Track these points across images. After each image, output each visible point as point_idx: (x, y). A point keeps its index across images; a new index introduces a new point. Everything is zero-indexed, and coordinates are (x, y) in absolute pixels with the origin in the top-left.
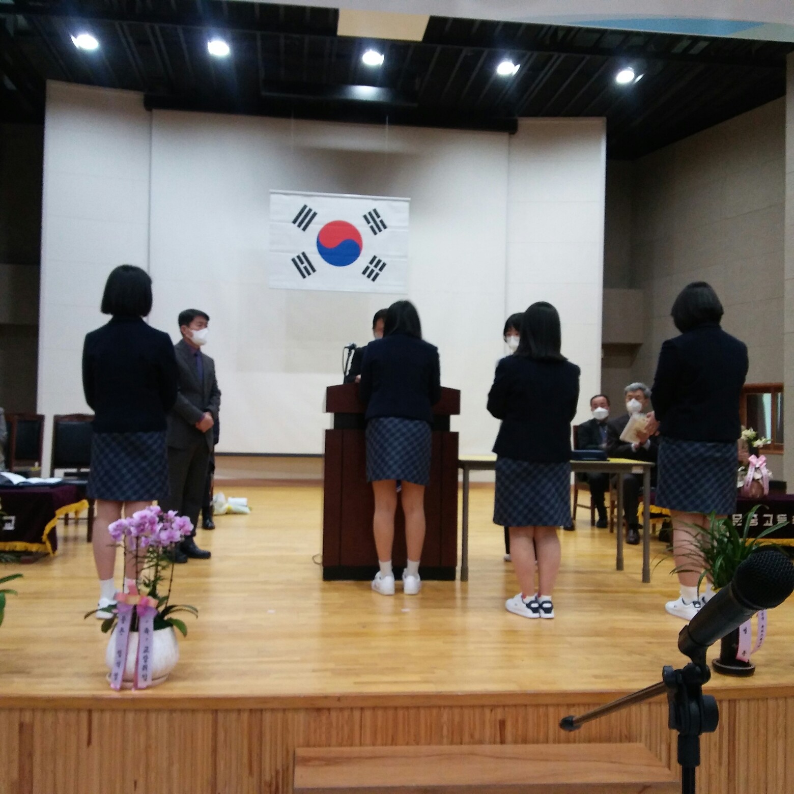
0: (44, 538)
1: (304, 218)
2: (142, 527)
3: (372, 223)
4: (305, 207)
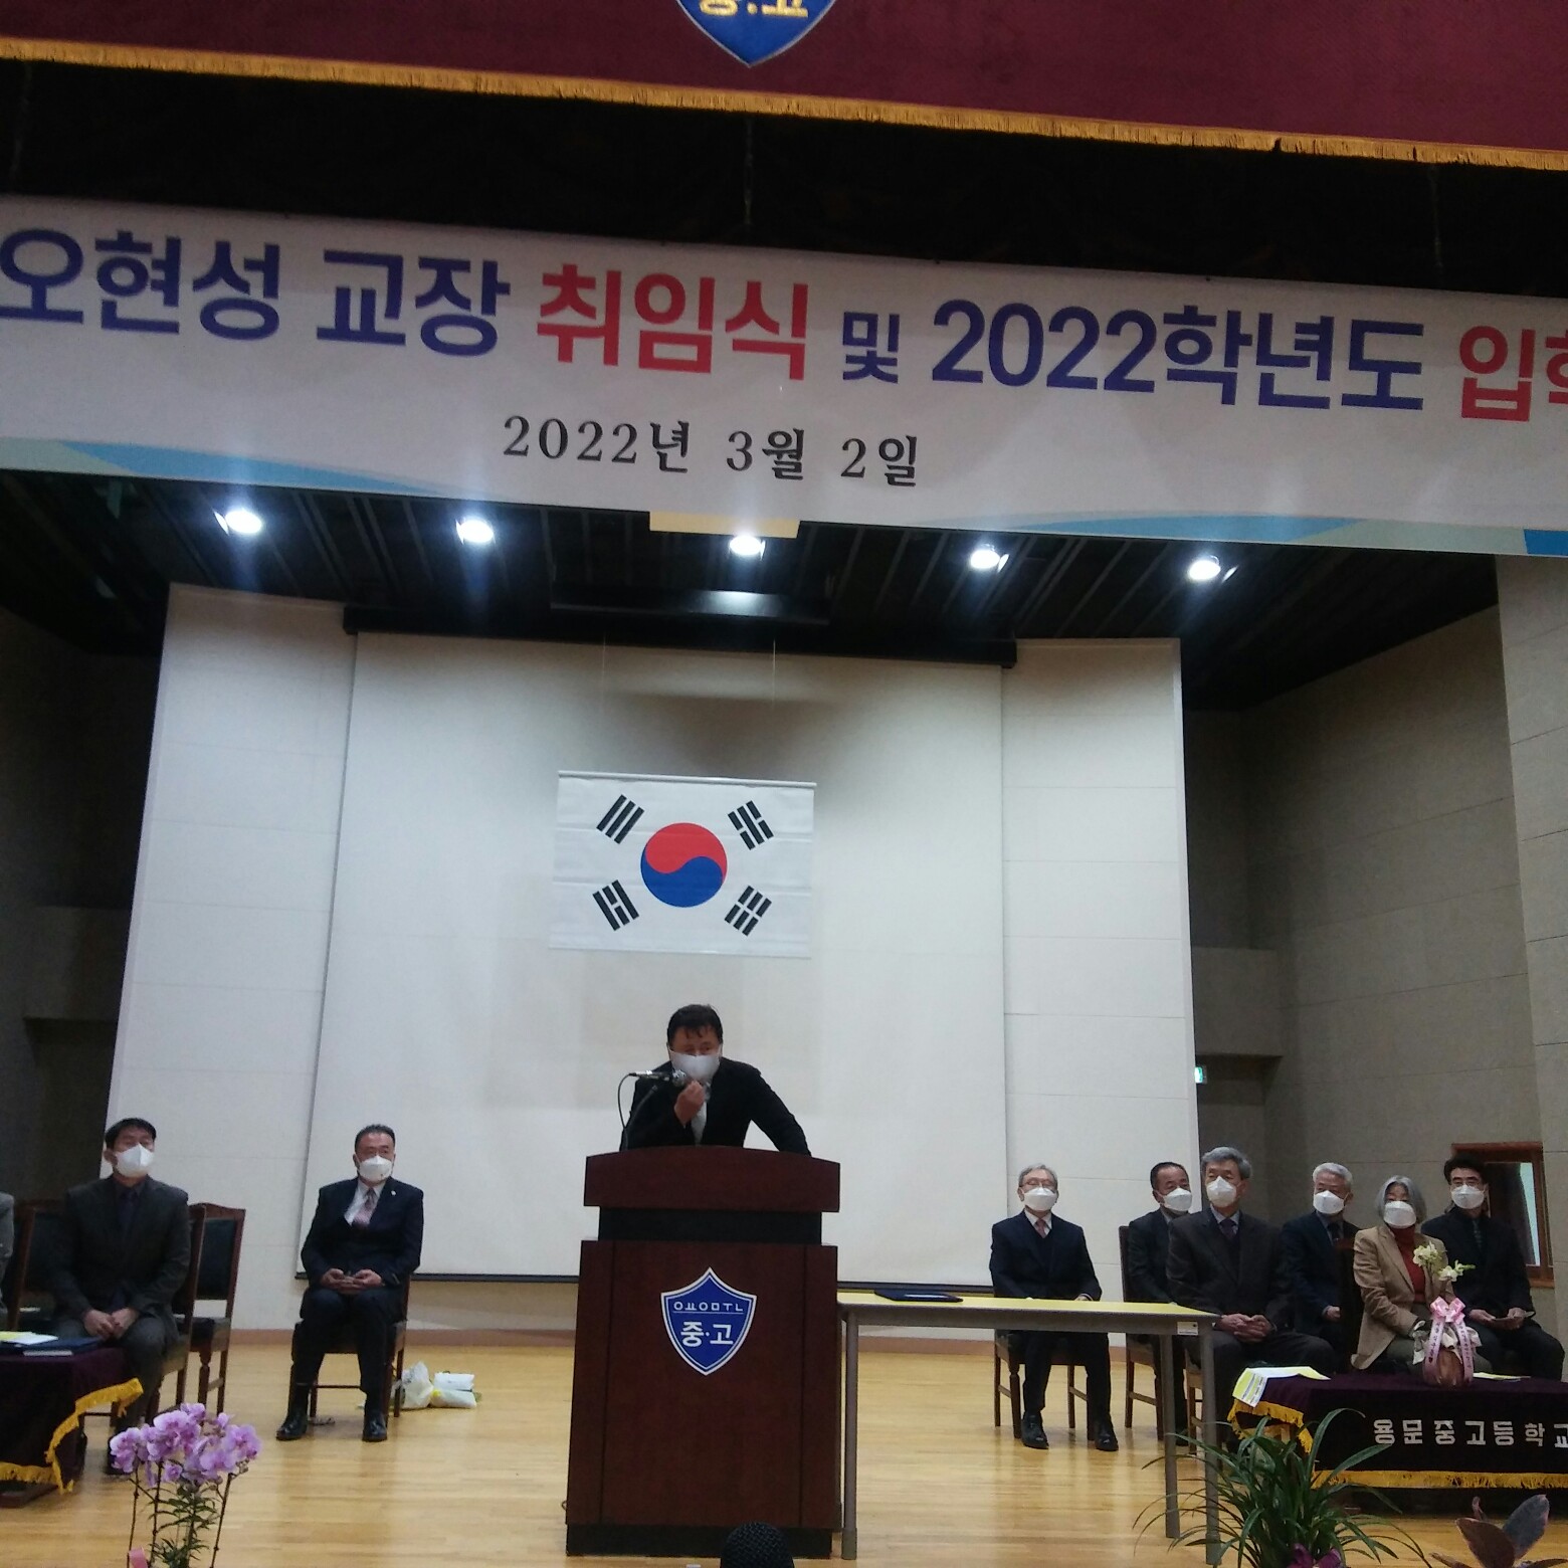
0: (50, 1454)
1: (619, 820)
2: (168, 1444)
3: (745, 828)
4: (622, 799)
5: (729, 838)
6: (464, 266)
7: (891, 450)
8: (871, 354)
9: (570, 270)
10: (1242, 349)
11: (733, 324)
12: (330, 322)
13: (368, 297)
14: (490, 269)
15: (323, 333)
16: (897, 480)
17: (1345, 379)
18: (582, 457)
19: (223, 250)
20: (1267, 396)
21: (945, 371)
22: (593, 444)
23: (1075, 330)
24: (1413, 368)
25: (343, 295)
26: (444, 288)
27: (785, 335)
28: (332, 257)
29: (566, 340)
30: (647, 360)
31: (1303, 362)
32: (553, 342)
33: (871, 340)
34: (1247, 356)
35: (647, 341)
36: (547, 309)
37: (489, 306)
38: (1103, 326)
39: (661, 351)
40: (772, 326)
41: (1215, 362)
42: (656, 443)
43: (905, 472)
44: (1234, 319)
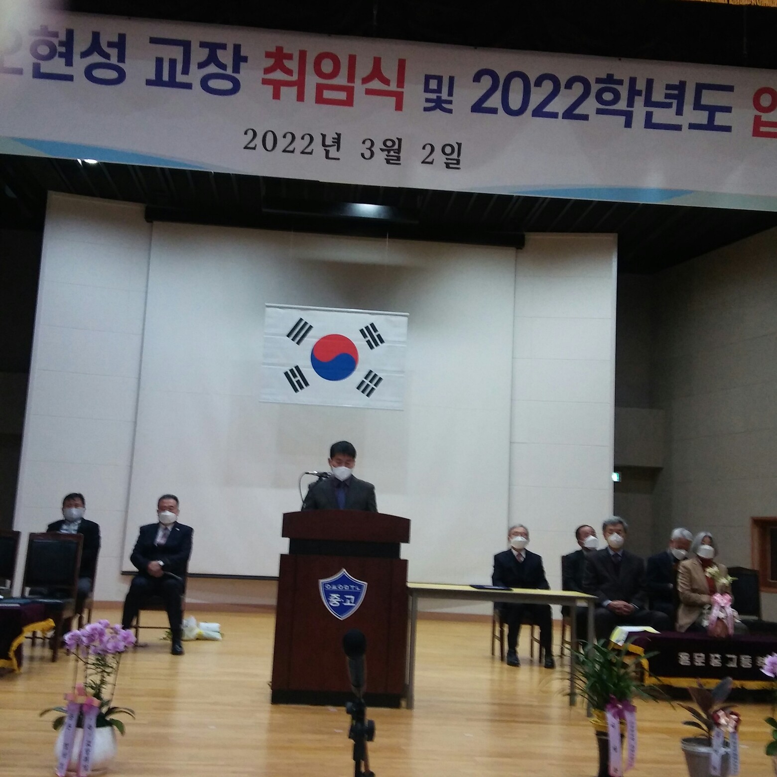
0: (11, 654)
1: (299, 332)
2: (92, 638)
3: (369, 338)
4: (301, 320)
5: (360, 343)
6: (223, 47)
7: (448, 150)
8: (439, 98)
9: (279, 49)
10: (637, 98)
11: (365, 80)
12: (152, 77)
13: (173, 62)
14: (237, 48)
15: (149, 83)
16: (451, 166)
17: (691, 115)
18: (284, 151)
19: (96, 36)
20: (649, 124)
21: (477, 108)
22: (291, 143)
23: (548, 86)
24: (728, 110)
25: (159, 62)
26: (212, 59)
27: (393, 87)
28: (154, 41)
29: (277, 86)
30: (320, 100)
31: (669, 106)
32: (270, 88)
33: (439, 90)
34: (639, 101)
35: (320, 88)
36: (267, 71)
37: (236, 69)
38: (563, 83)
39: (327, 94)
40: (386, 82)
41: (622, 105)
42: (324, 145)
43: (455, 162)
44: (633, 81)
